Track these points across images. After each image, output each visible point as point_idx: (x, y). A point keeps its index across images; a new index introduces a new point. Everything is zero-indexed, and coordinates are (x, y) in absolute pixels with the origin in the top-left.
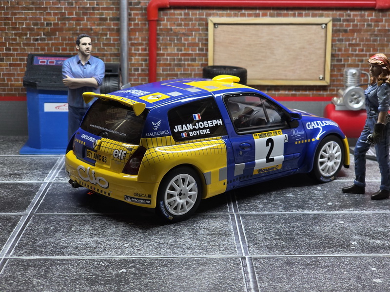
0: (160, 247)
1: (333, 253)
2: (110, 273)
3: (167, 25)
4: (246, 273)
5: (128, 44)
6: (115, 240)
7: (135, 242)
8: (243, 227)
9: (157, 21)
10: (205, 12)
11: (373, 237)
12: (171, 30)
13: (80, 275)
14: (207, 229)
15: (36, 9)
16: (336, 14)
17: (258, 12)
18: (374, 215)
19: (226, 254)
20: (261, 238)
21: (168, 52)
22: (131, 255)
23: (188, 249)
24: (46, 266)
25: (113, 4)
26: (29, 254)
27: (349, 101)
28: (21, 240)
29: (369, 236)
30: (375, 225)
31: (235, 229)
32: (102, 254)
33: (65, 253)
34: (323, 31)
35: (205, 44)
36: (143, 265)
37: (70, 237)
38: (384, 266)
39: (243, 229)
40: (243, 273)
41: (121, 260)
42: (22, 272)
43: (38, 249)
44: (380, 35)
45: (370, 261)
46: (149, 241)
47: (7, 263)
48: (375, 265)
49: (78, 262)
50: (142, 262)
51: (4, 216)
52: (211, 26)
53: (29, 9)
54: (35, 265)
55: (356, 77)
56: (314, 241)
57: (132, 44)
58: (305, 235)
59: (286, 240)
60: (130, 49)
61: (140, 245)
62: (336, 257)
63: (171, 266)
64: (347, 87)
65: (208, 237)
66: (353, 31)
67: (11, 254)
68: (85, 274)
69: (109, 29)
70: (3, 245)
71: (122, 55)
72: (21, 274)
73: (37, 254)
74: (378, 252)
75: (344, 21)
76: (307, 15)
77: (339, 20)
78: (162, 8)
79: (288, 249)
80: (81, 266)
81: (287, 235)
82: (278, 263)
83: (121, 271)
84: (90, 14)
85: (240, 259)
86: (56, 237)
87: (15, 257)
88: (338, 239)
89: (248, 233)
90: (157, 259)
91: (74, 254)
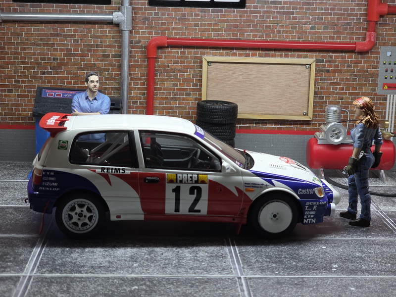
0: (166, 267)
1: (317, 274)
2: (124, 290)
3: (164, 62)
4: (242, 291)
5: (128, 79)
6: (125, 260)
7: (143, 263)
8: (237, 250)
9: (156, 58)
10: (199, 51)
11: (352, 260)
12: (168, 66)
13: (98, 291)
14: (206, 252)
15: (44, 45)
16: (319, 56)
17: (248, 52)
18: (352, 242)
19: (224, 274)
20: (253, 260)
21: (165, 86)
22: (141, 274)
23: (191, 269)
24: (66, 283)
25: (116, 42)
26: (51, 272)
27: (330, 135)
28: (41, 259)
29: (348, 260)
30: (353, 250)
31: (231, 252)
32: (115, 273)
33: (82, 272)
34: (308, 71)
35: (199, 80)
36: (152, 282)
37: (85, 258)
38: (362, 286)
39: (238, 252)
40: (240, 291)
41: (132, 279)
42: (47, 288)
43: (58, 267)
44: (359, 75)
45: (349, 282)
46: (155, 262)
47: (32, 279)
48: (354, 286)
49: (95, 280)
50: (151, 280)
51: (23, 238)
52: (205, 64)
53: (37, 45)
54: (57, 282)
55: (337, 114)
56: (300, 264)
57: (132, 79)
58: (292, 258)
59: (276, 263)
60: (129, 84)
61: (148, 265)
62: (320, 279)
63: (177, 284)
64: (328, 123)
65: (207, 259)
66: (334, 71)
67: (35, 272)
68: (102, 290)
69: (111, 65)
70: (26, 264)
71: (123, 89)
72: (46, 289)
73: (57, 272)
74: (357, 274)
75: (326, 62)
76: (293, 56)
77: (322, 61)
78: (161, 47)
79: (278, 270)
80: (98, 283)
81: (276, 258)
82: (270, 283)
83: (133, 288)
84: (94, 51)
85: (237, 278)
86: (72, 257)
87: (38, 274)
88: (321, 263)
89: (242, 255)
90: (164, 278)
91: (90, 272)
